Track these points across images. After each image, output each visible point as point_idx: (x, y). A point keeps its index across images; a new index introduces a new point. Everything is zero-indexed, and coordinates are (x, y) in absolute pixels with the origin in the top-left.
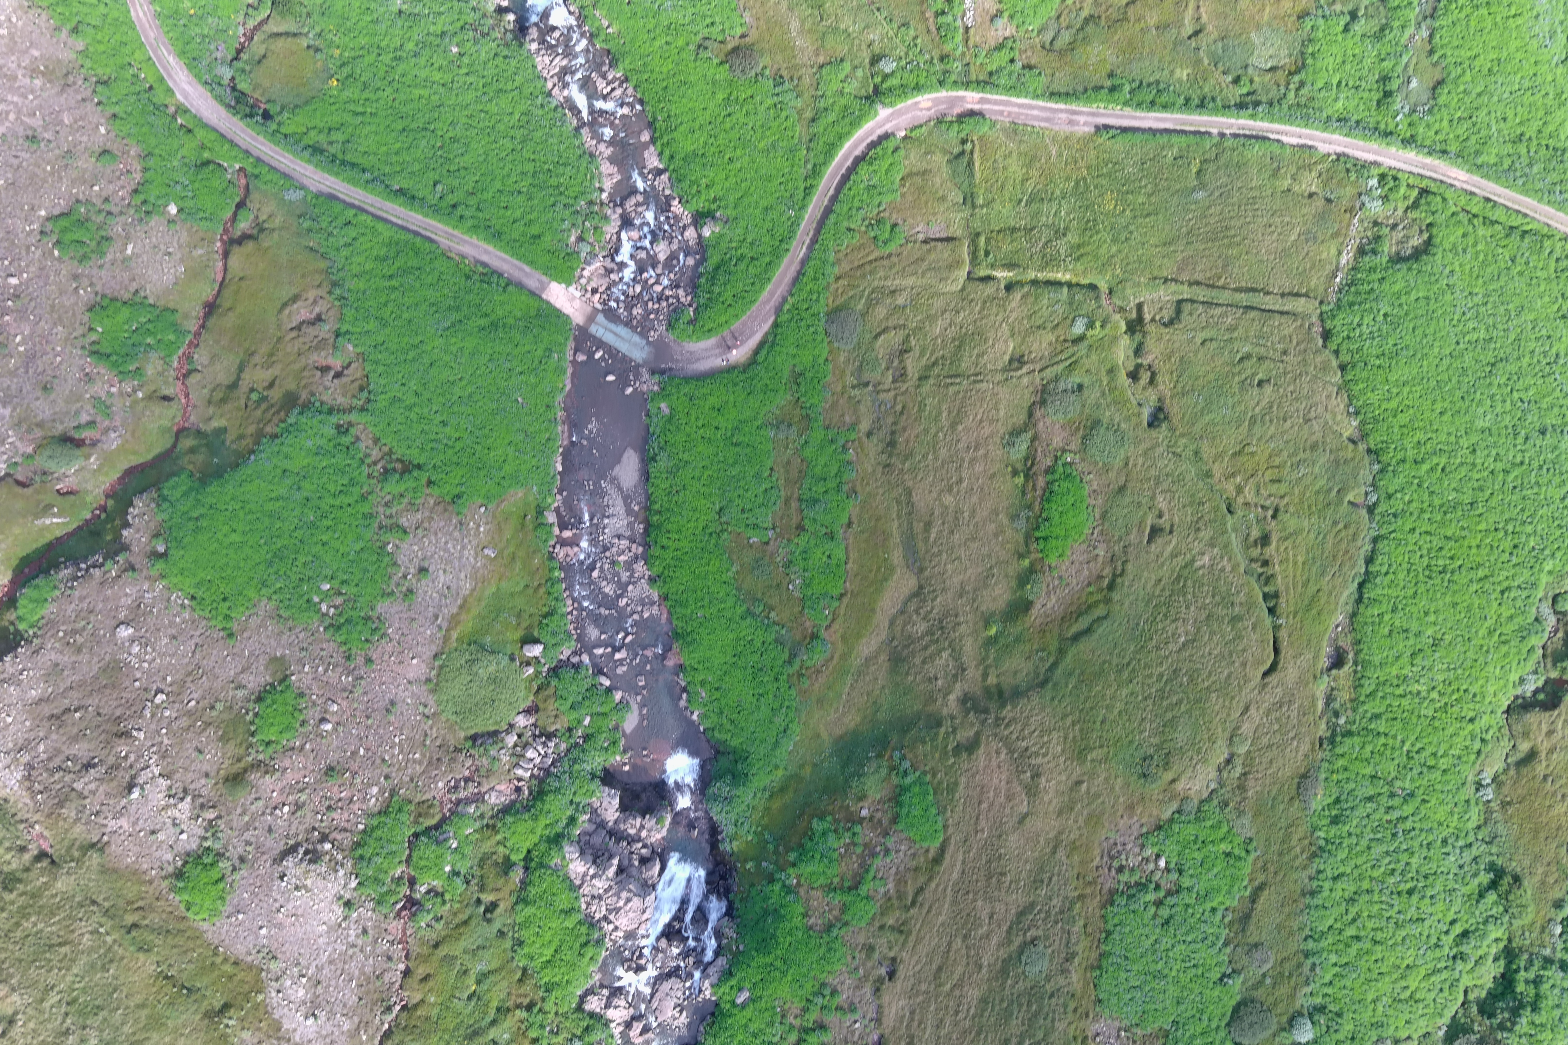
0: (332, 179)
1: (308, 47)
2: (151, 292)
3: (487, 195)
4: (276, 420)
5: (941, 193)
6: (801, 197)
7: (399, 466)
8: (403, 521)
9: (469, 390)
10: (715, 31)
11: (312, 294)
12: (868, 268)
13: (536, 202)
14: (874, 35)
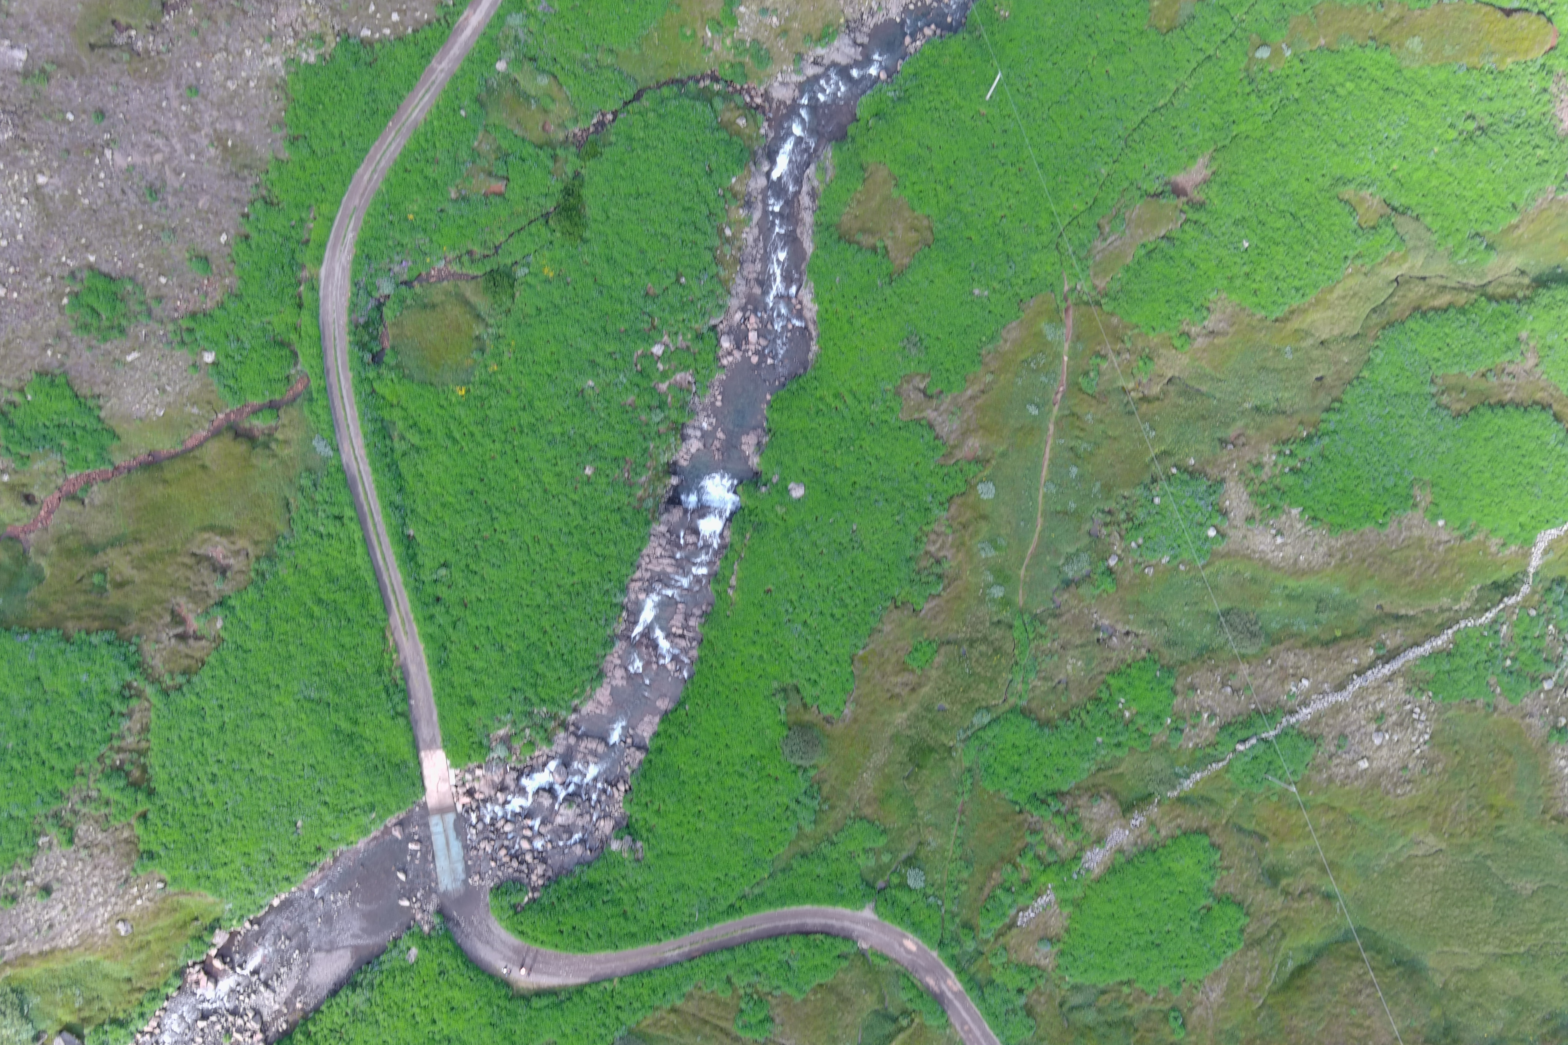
0: (369, 469)
1: (478, 338)
2: (110, 407)
3: (473, 621)
4: (84, 624)
5: (839, 1032)
6: (720, 909)
7: (137, 773)
8: (82, 829)
9: (267, 772)
10: (808, 691)
11: (242, 543)
12: (707, 1030)
13: (504, 672)
14: (934, 840)
